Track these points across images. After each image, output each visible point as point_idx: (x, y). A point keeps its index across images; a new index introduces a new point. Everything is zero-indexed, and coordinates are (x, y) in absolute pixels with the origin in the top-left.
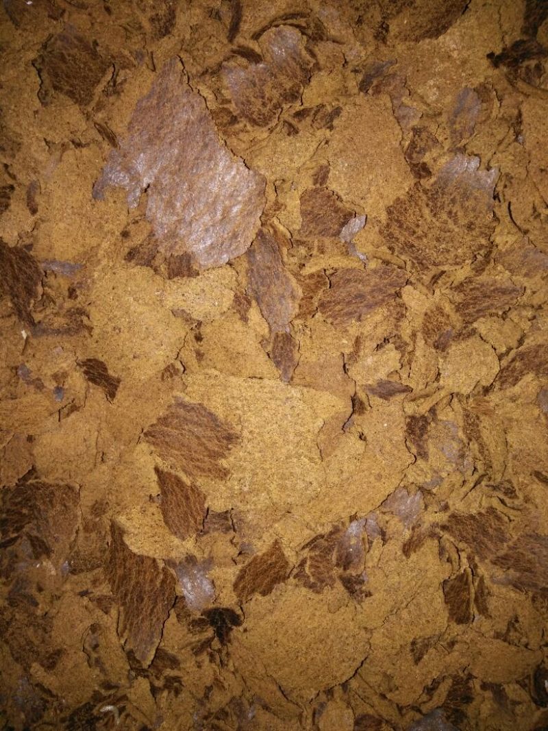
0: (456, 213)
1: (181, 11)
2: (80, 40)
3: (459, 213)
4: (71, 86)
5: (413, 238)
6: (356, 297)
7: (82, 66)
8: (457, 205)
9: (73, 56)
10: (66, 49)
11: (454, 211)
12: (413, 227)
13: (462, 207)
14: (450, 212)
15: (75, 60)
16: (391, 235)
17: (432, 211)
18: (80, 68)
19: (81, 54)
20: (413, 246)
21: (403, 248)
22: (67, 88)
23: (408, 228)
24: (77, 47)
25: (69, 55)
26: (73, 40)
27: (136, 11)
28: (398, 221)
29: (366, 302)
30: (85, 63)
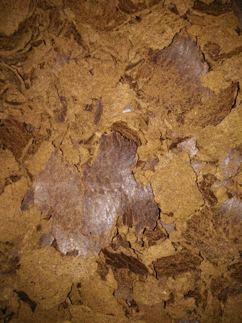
0: (228, 230)
1: (70, 107)
2: (16, 121)
3: (230, 231)
4: (12, 145)
5: (203, 238)
6: (171, 265)
7: (17, 135)
8: (229, 225)
9: (13, 130)
10: (9, 126)
11: (227, 229)
12: (203, 231)
13: (232, 227)
14: (225, 229)
15: (14, 132)
16: (189, 236)
17: (214, 225)
18: (16, 136)
19: (17, 129)
20: (203, 243)
21: (196, 244)
22: (10, 146)
23: (200, 232)
24: (14, 125)
25: (11, 129)
26: (13, 122)
27: (45, 107)
28: (194, 228)
29: (177, 268)
30: (19, 134)
